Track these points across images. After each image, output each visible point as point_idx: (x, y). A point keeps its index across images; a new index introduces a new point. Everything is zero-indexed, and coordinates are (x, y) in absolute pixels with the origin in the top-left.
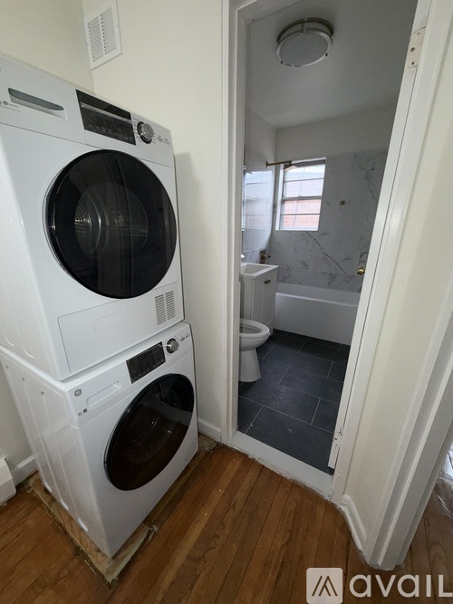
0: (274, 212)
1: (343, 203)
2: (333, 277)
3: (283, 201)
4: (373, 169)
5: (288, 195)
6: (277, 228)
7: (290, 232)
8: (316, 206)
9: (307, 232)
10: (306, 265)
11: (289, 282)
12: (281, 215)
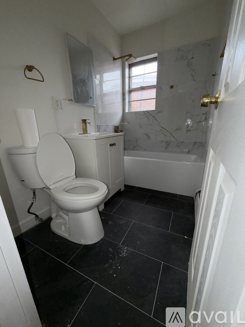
0: (124, 99)
1: (172, 87)
2: (168, 144)
3: (130, 91)
4: (193, 58)
5: (133, 87)
6: (127, 111)
7: (136, 113)
8: (153, 93)
9: (148, 112)
10: (148, 136)
11: (138, 150)
12: (129, 102)
